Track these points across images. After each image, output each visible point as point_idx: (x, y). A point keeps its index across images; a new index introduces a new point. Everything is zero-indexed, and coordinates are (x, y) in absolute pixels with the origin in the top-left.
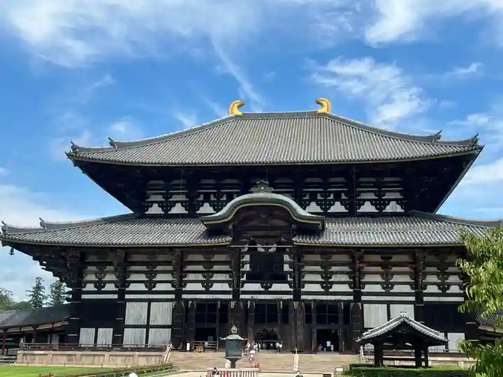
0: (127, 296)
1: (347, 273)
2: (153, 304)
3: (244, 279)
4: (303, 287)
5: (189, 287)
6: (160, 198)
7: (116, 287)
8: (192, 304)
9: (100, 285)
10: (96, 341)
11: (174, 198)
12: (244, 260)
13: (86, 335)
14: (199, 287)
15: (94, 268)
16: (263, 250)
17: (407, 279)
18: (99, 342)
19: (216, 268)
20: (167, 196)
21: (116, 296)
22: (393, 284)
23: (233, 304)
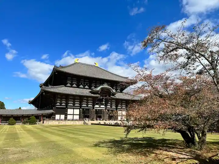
0: (68, 107)
1: (115, 104)
2: (75, 109)
3: (95, 104)
4: (107, 106)
5: (83, 105)
6: (70, 82)
7: (65, 104)
9: (61, 104)
10: (60, 118)
11: (73, 83)
14: (85, 105)
15: (59, 99)
17: (125, 106)
19: (89, 101)
20: (72, 82)
21: (65, 107)
22: (123, 107)
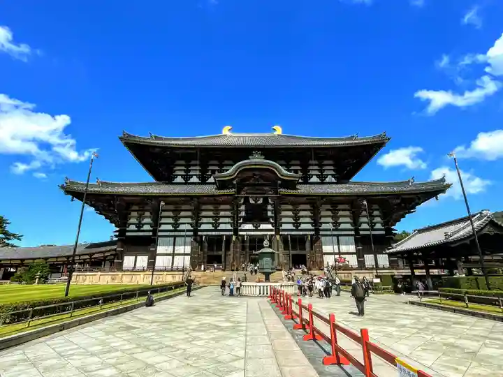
0: (160, 234)
1: (310, 217)
2: (177, 239)
3: (241, 221)
4: (281, 226)
5: (203, 227)
6: (182, 173)
7: (151, 227)
8: (206, 238)
9: (139, 226)
10: (135, 264)
11: (192, 173)
12: (241, 208)
13: (128, 261)
14: (210, 227)
15: (135, 214)
16: (254, 202)
17: (348, 220)
18: (137, 265)
19: (222, 214)
20: (187, 171)
21: (151, 234)
22: (340, 223)
23: (234, 238)
